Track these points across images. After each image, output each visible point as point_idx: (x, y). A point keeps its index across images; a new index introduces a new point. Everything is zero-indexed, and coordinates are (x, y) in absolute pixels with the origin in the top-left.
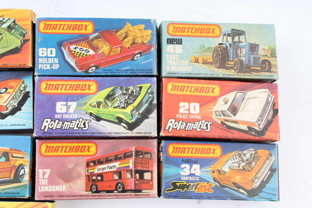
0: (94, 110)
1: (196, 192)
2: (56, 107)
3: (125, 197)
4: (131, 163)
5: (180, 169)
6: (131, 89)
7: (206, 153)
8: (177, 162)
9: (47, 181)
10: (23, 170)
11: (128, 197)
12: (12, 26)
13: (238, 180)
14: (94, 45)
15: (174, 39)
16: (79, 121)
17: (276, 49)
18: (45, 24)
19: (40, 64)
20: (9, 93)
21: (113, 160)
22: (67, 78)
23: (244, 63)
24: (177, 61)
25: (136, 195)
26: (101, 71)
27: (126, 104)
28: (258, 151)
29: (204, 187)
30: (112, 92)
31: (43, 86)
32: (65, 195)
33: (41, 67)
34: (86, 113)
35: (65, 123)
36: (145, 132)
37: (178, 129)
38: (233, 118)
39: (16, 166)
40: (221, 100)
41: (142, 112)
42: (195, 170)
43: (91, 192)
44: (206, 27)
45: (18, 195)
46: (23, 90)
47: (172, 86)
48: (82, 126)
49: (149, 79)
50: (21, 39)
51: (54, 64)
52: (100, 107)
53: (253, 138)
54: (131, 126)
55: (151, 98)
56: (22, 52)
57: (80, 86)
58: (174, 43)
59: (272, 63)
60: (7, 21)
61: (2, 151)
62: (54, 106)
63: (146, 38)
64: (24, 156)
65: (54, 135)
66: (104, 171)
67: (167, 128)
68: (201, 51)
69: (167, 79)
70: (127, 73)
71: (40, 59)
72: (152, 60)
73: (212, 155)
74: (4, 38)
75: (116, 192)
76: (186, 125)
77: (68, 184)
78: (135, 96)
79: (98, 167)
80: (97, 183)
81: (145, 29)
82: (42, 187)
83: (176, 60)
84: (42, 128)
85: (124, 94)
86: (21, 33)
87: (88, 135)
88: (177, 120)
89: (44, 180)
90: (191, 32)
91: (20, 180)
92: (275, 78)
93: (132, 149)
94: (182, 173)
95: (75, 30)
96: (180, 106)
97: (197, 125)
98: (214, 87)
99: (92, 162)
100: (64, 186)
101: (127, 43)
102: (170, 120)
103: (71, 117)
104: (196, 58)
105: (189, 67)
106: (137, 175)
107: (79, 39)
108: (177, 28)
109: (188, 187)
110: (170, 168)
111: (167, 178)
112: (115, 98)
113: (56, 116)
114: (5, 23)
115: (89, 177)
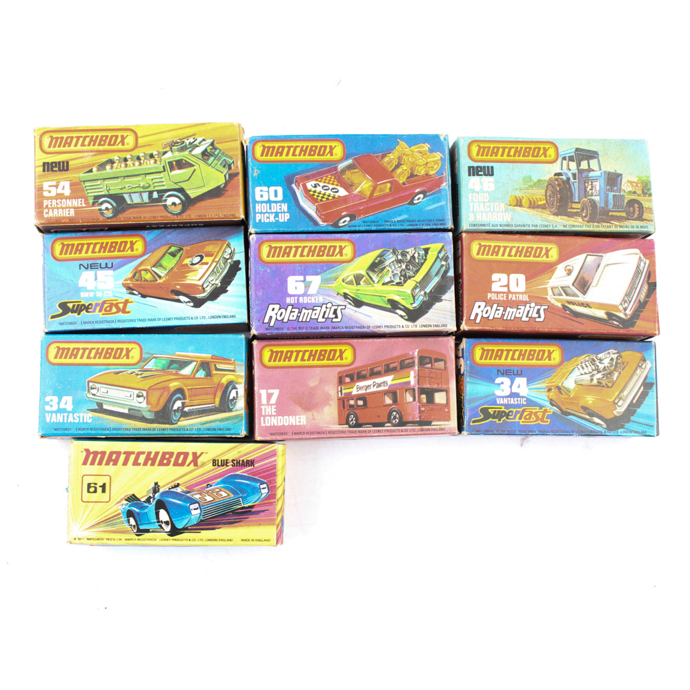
0: (350, 289)
1: (521, 423)
2: (287, 284)
3: (404, 433)
4: (412, 378)
5: (493, 385)
6: (410, 253)
7: (537, 359)
8: (488, 374)
9: (275, 408)
10: (234, 391)
11: (408, 433)
12: (209, 151)
13: (590, 402)
14: (346, 179)
15: (480, 167)
16: (326, 308)
17: (650, 182)
18: (264, 146)
19: (258, 213)
20: (207, 263)
21: (383, 372)
22: (304, 236)
23: (598, 205)
24: (486, 204)
25: (422, 430)
26: (359, 224)
27: (402, 278)
28: (623, 354)
29: (535, 416)
30: (379, 258)
31: (265, 250)
32: (305, 431)
33: (260, 218)
34: (338, 294)
35: (304, 310)
36: (436, 324)
37: (491, 318)
38: (581, 298)
39: (222, 384)
40: (560, 269)
41: (431, 291)
42: (519, 387)
43: (347, 426)
44: (533, 146)
45: (228, 432)
46: (229, 259)
47: (478, 246)
48: (332, 316)
49: (441, 235)
50: (224, 173)
51: (281, 213)
52: (360, 284)
53: (614, 331)
54: (413, 315)
55: (444, 267)
56: (227, 194)
57: (325, 249)
58: (480, 173)
59: (645, 204)
60: (200, 143)
61: (199, 360)
62: (284, 284)
63: (432, 167)
64: (235, 367)
65: (285, 331)
66: (368, 391)
67: (472, 317)
68: (526, 186)
69: (470, 234)
70: (403, 225)
71: (257, 205)
72: (443, 203)
73: (547, 362)
74: (198, 172)
75: (389, 424)
76: (505, 310)
77: (310, 414)
78: (418, 264)
79: (357, 384)
80: (357, 411)
81: (431, 151)
82: (267, 418)
83: (484, 203)
84: (266, 320)
85: (399, 261)
86: (224, 163)
87: (342, 330)
88: (490, 303)
89: (270, 407)
90: (509, 155)
91: (231, 407)
92: (650, 229)
93: (413, 353)
94: (498, 393)
95: (314, 155)
96: (493, 280)
97: (521, 311)
98: (549, 246)
99: (347, 376)
100: (302, 417)
101: (401, 177)
102: (477, 304)
103: (313, 301)
104: (517, 199)
105: (507, 214)
106: (424, 396)
107: (321, 170)
108: (484, 148)
109: (507, 415)
110: (477, 384)
111: (472, 400)
112: (385, 267)
113: (288, 300)
114: (197, 146)
115: (343, 401)
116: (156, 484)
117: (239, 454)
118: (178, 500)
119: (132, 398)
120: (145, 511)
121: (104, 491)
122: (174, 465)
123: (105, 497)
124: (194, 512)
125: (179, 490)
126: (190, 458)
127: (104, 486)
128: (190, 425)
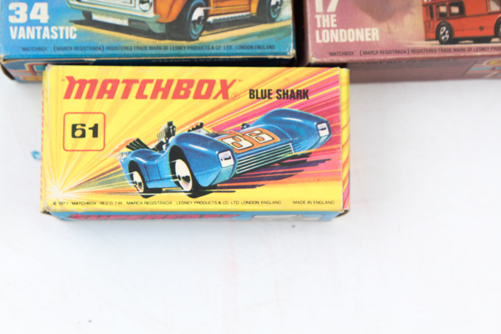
9: (335, 18)
32: (379, 49)
43: (437, 42)
45: (269, 51)
75: (497, 40)
77: (384, 26)
80: (452, 22)
82: (324, 32)
89: (328, 16)
91: (274, 16)
100: (373, 30)
115: (431, 8)
116: (170, 124)
117: (287, 83)
118: (203, 146)
119: (133, 5)
120: (156, 162)
121: (95, 135)
122: (195, 97)
123: (98, 143)
124: (225, 164)
125: (202, 132)
126: (217, 88)
127: (95, 129)
128: (217, 41)
